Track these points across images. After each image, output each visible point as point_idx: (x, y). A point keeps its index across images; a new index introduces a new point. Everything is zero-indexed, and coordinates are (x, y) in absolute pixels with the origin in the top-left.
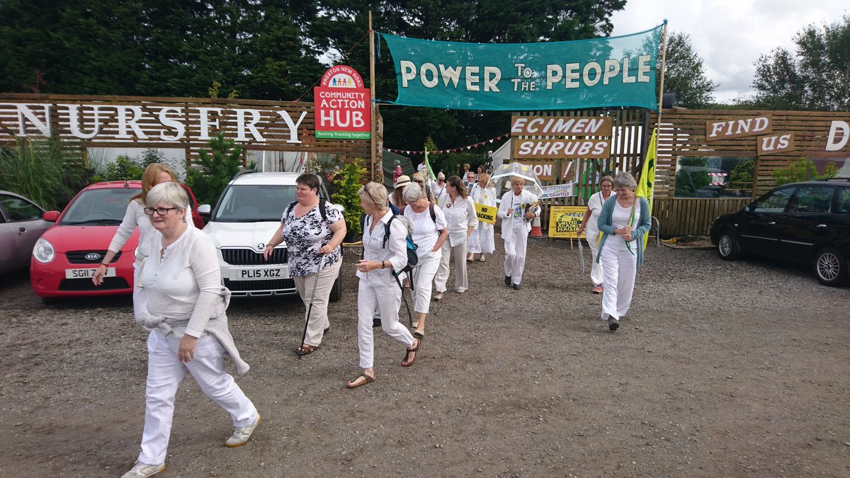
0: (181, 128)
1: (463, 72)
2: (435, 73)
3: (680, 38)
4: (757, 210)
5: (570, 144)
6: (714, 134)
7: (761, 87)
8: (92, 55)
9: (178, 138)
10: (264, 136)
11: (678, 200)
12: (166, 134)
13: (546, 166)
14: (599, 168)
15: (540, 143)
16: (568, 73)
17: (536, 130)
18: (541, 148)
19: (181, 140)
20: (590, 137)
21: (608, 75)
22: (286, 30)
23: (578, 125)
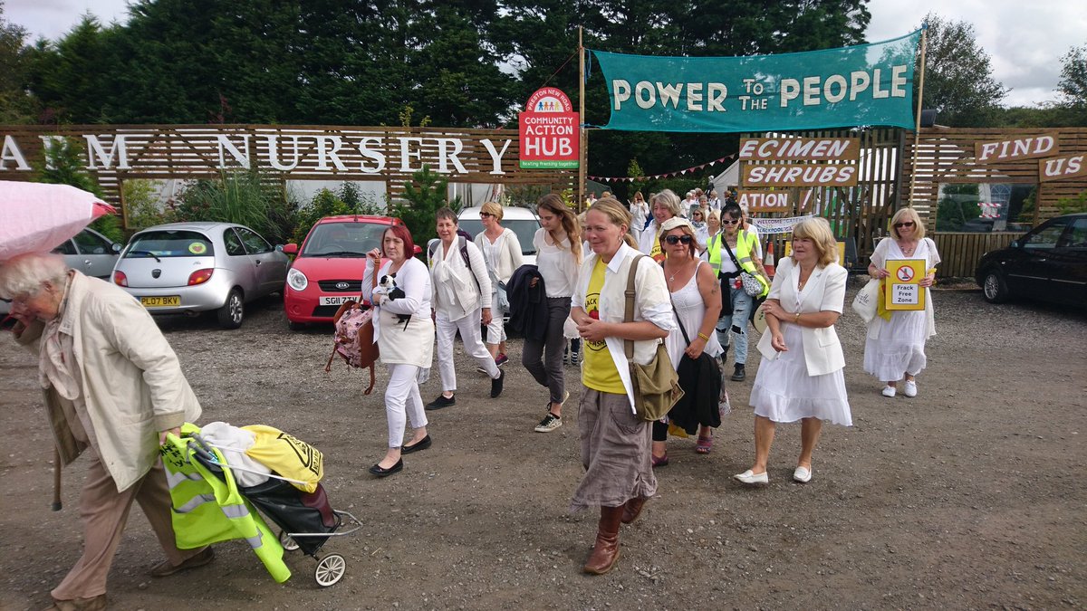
0: (381, 160)
1: (684, 90)
2: (652, 92)
3: (960, 30)
4: (1027, 246)
5: (809, 169)
6: (984, 157)
7: (1070, 90)
8: (247, 70)
9: (378, 170)
10: (467, 168)
11: (940, 235)
12: (366, 165)
13: (780, 195)
14: (843, 196)
15: (774, 169)
16: (807, 88)
17: (769, 153)
18: (775, 175)
19: (382, 172)
20: (834, 162)
21: (855, 90)
22: (464, 35)
23: (819, 147)
